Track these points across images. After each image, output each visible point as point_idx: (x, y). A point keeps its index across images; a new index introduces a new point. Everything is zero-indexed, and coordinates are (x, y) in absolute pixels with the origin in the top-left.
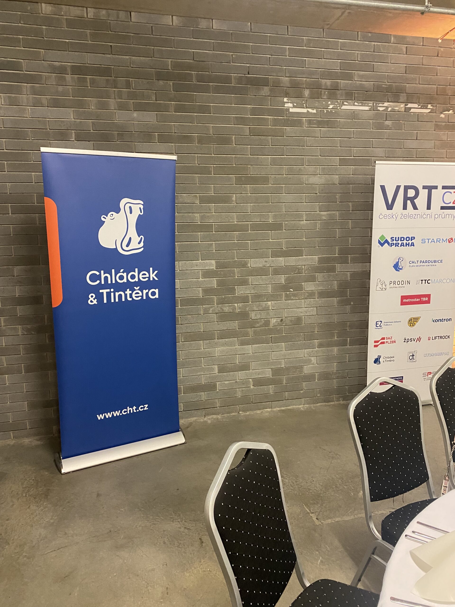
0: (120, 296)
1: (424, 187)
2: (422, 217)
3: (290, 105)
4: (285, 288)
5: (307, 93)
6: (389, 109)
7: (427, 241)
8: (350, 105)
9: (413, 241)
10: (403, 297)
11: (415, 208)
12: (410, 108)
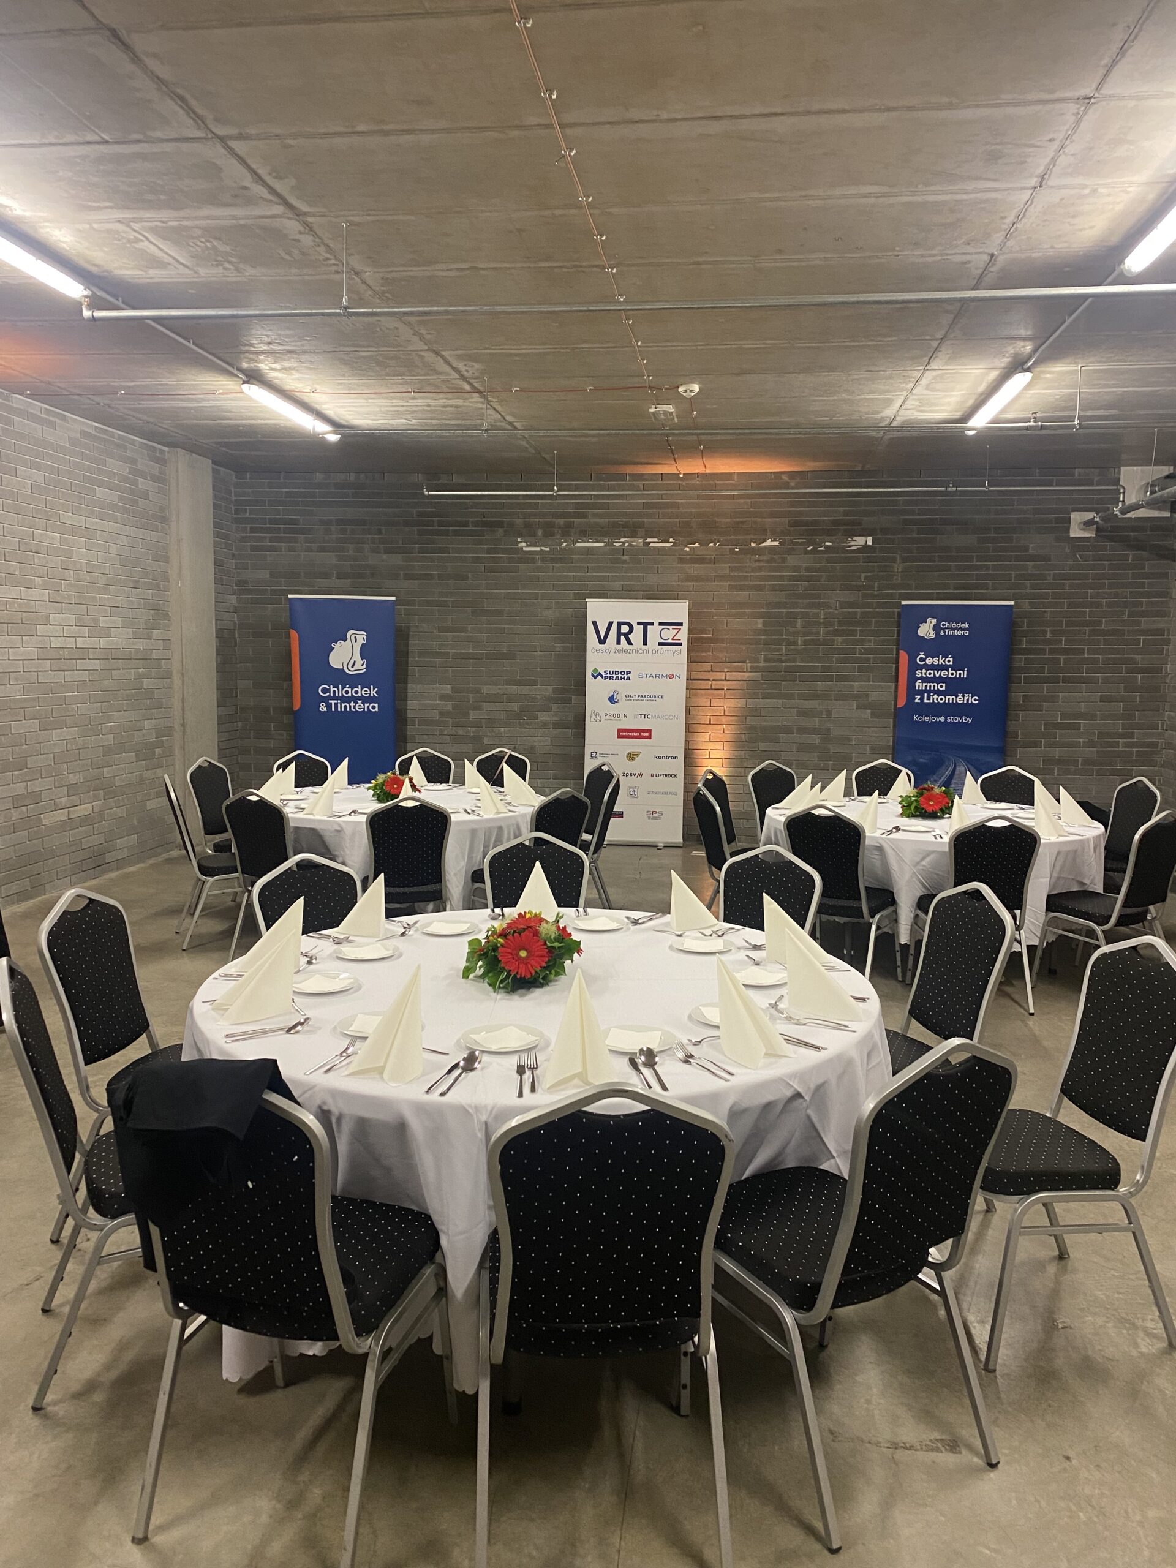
0: (345, 707)
1: (639, 624)
2: (637, 652)
3: (524, 544)
4: (519, 716)
5: (540, 533)
6: (626, 544)
7: (645, 676)
8: (584, 542)
9: (629, 675)
10: (619, 731)
11: (630, 643)
12: (650, 543)
